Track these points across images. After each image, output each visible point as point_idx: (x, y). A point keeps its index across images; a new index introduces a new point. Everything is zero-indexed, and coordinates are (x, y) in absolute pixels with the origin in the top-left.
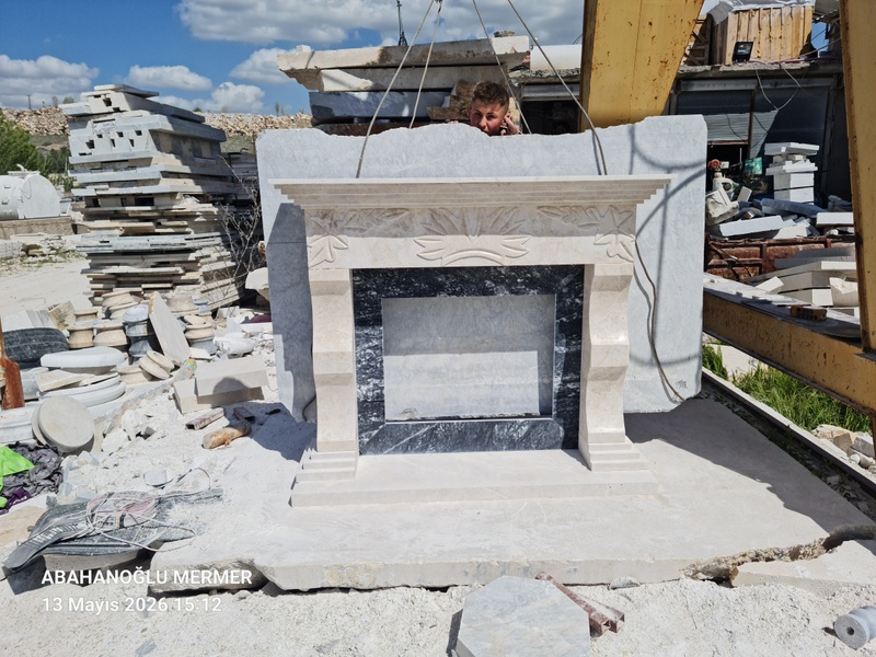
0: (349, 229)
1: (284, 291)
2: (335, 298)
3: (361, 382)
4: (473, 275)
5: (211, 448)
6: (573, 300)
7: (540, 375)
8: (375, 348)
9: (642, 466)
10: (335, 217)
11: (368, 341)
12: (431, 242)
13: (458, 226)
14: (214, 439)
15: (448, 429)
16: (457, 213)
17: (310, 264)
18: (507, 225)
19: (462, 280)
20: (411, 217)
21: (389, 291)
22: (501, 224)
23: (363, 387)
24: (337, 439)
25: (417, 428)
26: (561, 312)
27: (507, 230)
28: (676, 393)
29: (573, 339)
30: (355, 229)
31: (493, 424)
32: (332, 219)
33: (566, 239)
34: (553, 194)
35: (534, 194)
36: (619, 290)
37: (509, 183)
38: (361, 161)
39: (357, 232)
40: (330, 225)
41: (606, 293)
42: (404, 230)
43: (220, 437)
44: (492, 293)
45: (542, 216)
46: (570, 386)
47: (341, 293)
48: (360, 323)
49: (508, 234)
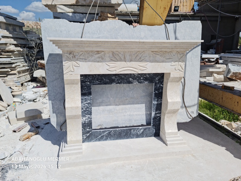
0: (80, 59)
1: (53, 81)
2: (74, 85)
3: (83, 116)
4: (125, 76)
5: (23, 141)
6: (160, 85)
7: (146, 111)
8: (89, 103)
9: (184, 143)
10: (75, 54)
11: (86, 101)
12: (112, 64)
13: (123, 58)
14: (24, 137)
15: (115, 131)
16: (122, 53)
17: (64, 72)
18: (140, 58)
19: (121, 78)
20: (105, 54)
21: (94, 82)
22: (138, 58)
23: (84, 118)
24: (75, 139)
25: (104, 132)
26: (155, 89)
27: (140, 60)
28: (191, 116)
29: (159, 99)
30: (82, 59)
31: (131, 129)
32: (73, 55)
33: (161, 64)
34: (158, 47)
35: (152, 47)
36: (178, 82)
37: (144, 42)
38: (82, 33)
39: (83, 60)
40: (73, 57)
41: (173, 83)
42: (102, 59)
43: (26, 136)
44: (132, 83)
45: (153, 55)
46: (158, 115)
47: (77, 84)
48: (83, 94)
49: (141, 61)
